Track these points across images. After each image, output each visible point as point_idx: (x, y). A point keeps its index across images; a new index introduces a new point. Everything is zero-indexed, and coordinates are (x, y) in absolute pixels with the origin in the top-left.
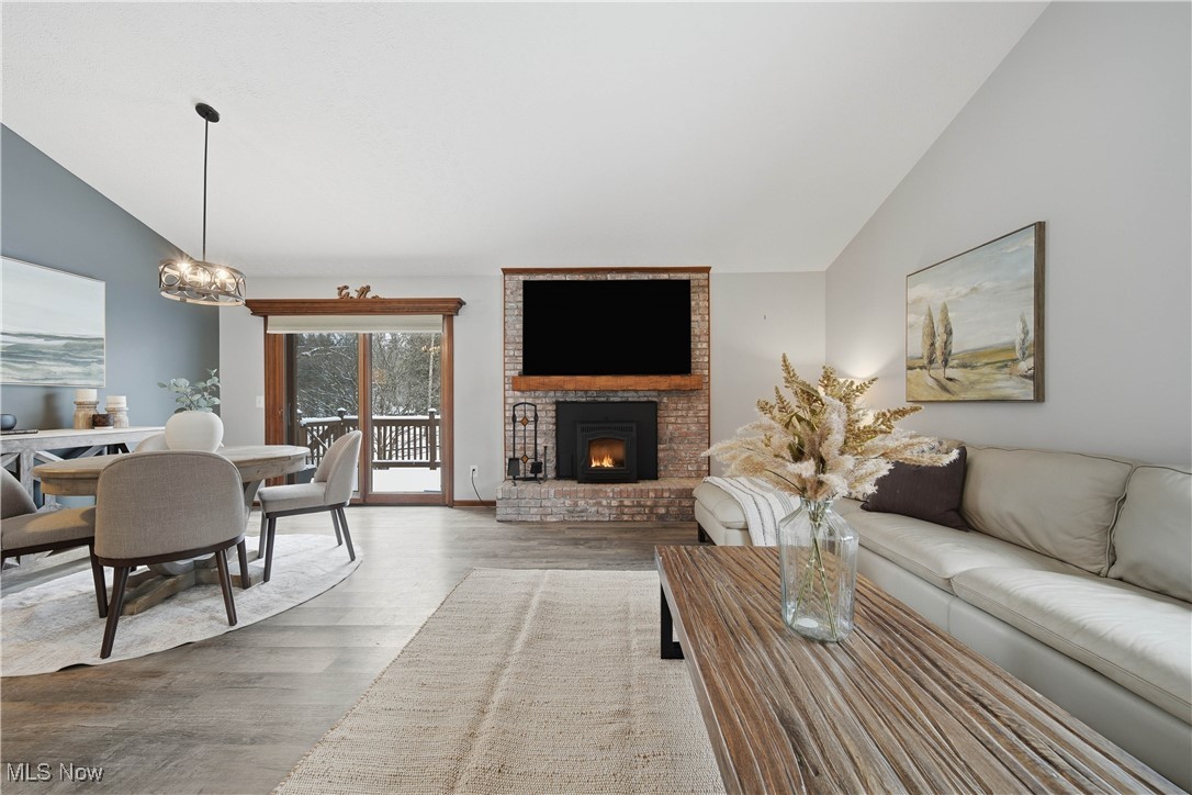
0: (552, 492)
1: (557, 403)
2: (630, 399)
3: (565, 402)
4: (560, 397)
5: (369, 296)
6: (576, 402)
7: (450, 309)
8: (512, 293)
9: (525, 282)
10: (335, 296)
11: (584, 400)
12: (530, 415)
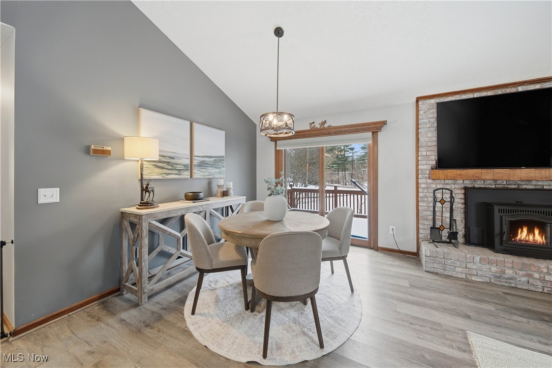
0: (477, 259)
1: (466, 188)
2: (545, 187)
3: (474, 188)
4: (468, 184)
5: (326, 126)
6: (485, 188)
7: (376, 128)
8: (424, 113)
9: (438, 104)
10: (308, 128)
11: (494, 186)
12: (447, 197)
